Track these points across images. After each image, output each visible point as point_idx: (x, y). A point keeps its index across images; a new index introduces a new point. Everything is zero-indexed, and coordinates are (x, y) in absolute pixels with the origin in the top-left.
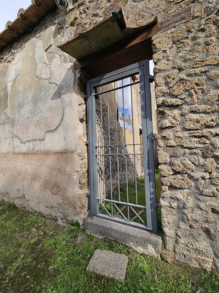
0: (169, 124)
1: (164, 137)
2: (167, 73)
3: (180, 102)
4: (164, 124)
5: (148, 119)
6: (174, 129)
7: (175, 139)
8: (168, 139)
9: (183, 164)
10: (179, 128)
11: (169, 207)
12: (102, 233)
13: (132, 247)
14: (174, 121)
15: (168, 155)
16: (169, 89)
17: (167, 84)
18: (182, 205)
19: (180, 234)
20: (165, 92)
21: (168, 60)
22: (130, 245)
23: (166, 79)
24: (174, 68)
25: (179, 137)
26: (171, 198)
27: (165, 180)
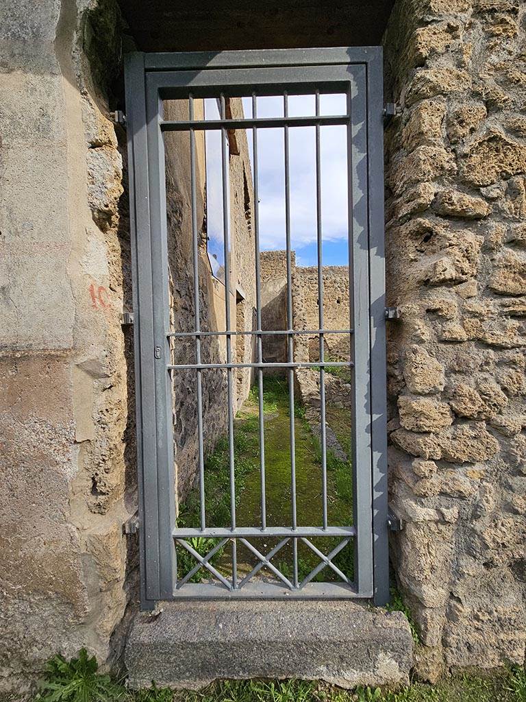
0: (451, 273)
1: (432, 313)
2: (456, 106)
3: (483, 208)
4: (439, 269)
5: (373, 251)
6: (461, 287)
7: (462, 319)
8: (445, 319)
9: (482, 393)
10: (472, 287)
11: (436, 522)
12: (204, 669)
13: (325, 677)
14: (466, 265)
15: (443, 368)
16: (456, 160)
17: (452, 141)
18: (469, 511)
19: (460, 591)
20: (447, 166)
21: (460, 65)
22: (319, 673)
23: (450, 125)
24: (476, 95)
25: (474, 315)
26: (442, 493)
27: (429, 445)
